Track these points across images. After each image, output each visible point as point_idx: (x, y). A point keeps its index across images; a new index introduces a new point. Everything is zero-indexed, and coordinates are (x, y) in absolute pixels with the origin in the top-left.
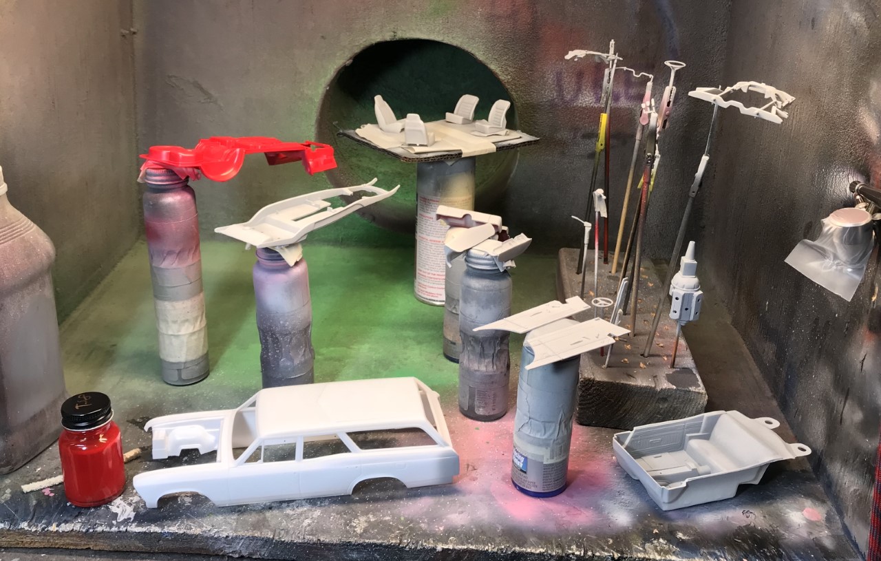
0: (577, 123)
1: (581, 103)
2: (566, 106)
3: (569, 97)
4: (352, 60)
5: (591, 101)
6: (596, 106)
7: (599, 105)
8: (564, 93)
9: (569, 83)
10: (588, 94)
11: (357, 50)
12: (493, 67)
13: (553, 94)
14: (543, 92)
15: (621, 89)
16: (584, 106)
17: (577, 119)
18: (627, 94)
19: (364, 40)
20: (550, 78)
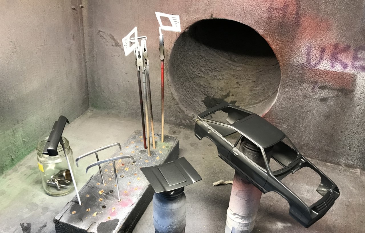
0: (317, 79)
1: (321, 67)
2: (311, 68)
3: (314, 63)
4: (188, 29)
5: (328, 67)
6: (331, 70)
7: (332, 70)
8: (311, 60)
9: (315, 54)
10: (327, 62)
11: (190, 24)
12: (269, 40)
13: (304, 60)
14: (298, 58)
15: (350, 61)
16: (323, 69)
17: (317, 76)
18: (353, 65)
19: (195, 18)
20: (303, 50)
